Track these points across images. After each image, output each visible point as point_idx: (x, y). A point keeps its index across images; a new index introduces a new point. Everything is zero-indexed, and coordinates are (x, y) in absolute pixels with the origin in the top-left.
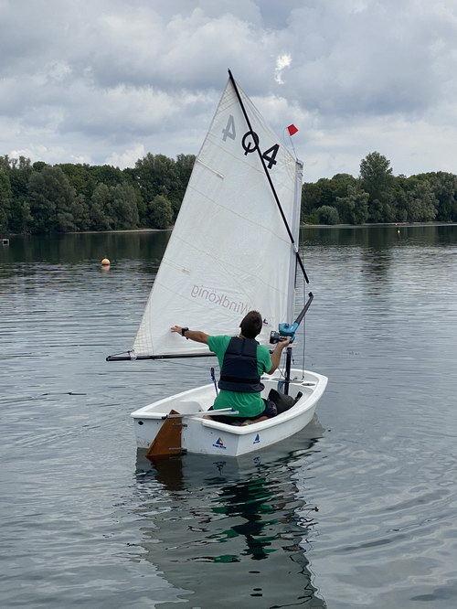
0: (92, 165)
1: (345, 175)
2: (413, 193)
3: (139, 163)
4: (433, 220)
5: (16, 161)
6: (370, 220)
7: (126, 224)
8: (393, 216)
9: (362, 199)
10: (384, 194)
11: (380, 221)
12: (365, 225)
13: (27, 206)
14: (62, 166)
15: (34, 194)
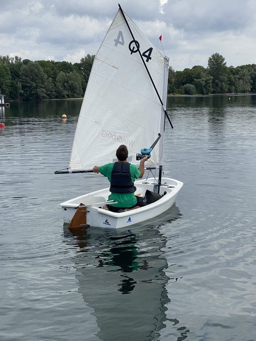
0: (56, 61)
1: (199, 67)
2: (238, 76)
3: (83, 60)
4: (249, 92)
5: (13, 59)
6: (213, 92)
7: (75, 95)
8: (227, 90)
9: (209, 80)
10: (221, 77)
11: (219, 93)
12: (210, 95)
13: (19, 85)
14: (39, 62)
15: (24, 77)
